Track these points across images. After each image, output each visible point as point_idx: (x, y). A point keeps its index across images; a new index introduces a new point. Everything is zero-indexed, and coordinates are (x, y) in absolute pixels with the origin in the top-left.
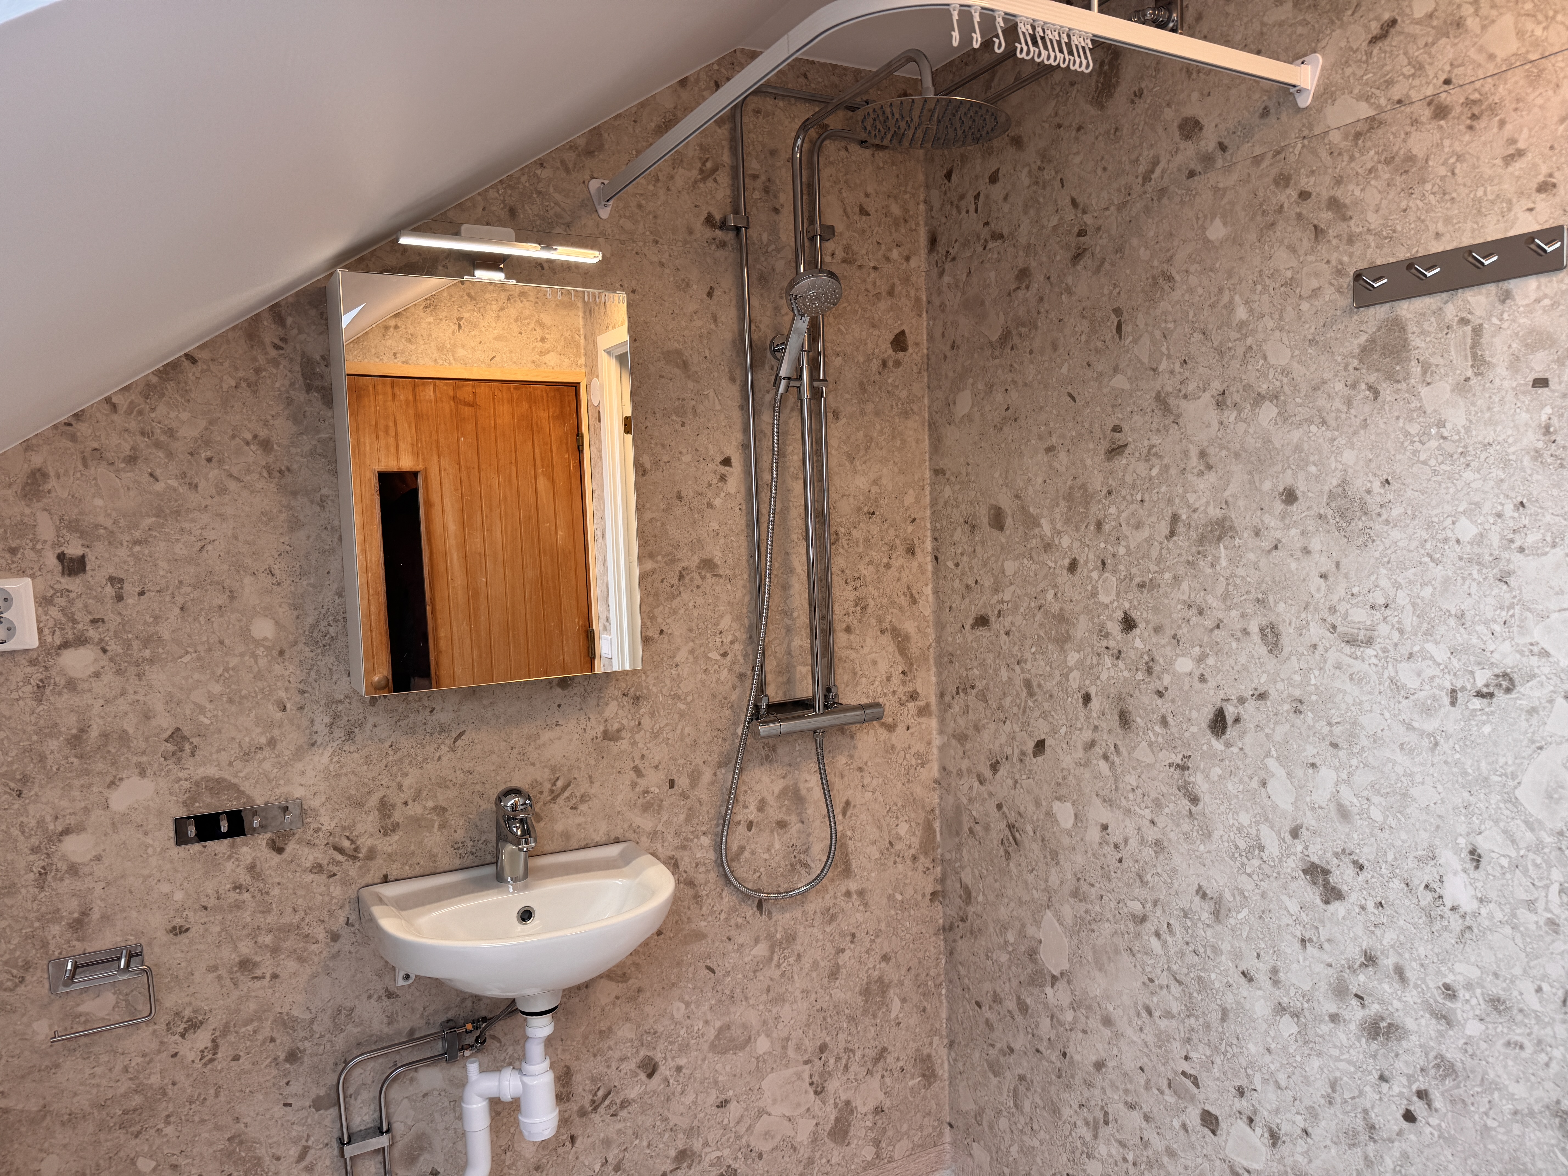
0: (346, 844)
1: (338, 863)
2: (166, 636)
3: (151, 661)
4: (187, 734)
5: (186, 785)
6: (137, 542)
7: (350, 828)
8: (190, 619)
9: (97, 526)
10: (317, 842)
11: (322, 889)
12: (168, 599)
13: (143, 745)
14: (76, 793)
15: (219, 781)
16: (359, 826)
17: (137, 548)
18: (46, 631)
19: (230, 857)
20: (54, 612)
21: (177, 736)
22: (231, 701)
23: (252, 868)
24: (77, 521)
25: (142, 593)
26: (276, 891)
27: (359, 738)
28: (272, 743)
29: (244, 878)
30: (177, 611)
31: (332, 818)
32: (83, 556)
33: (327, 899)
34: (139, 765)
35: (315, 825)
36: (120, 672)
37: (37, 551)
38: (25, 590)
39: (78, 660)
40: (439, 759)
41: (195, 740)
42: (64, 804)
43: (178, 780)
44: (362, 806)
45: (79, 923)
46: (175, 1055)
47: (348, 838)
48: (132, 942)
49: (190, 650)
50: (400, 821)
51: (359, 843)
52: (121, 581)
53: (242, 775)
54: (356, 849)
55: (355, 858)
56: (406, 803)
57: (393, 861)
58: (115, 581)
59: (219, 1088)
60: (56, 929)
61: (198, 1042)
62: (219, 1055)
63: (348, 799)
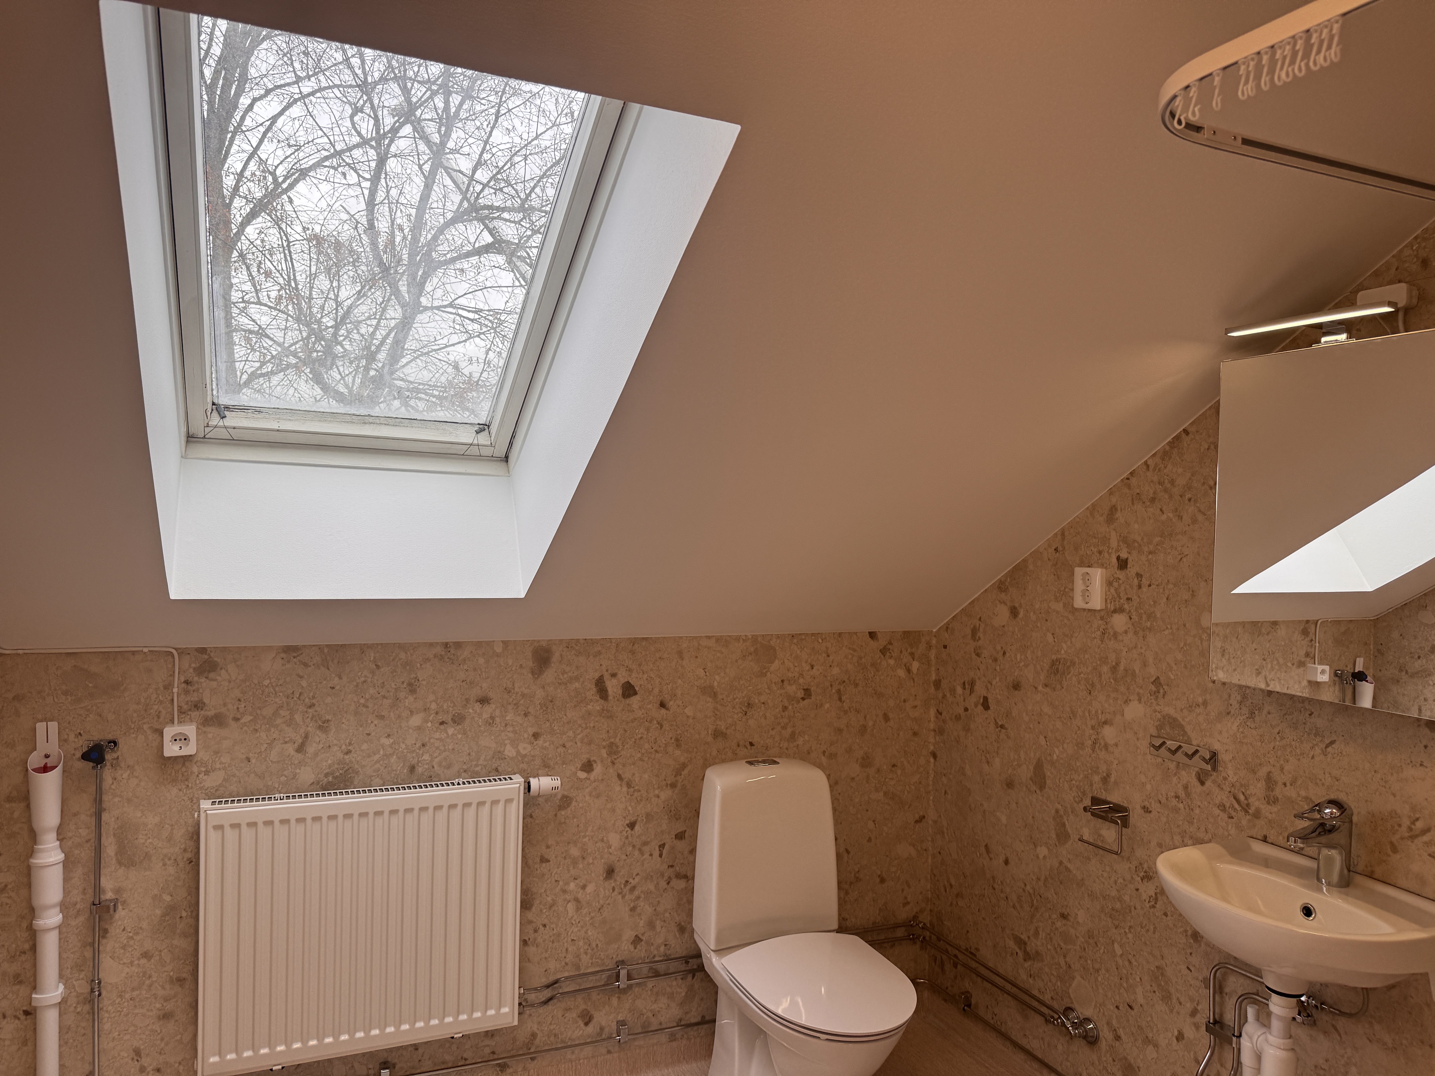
0: (1242, 798)
1: (1235, 810)
2: (1158, 615)
3: (1150, 630)
4: (1162, 682)
5: (1159, 716)
6: (1150, 553)
7: (1247, 786)
8: (1171, 606)
9: (1135, 540)
10: (1224, 787)
11: (1224, 824)
12: (1161, 590)
13: (1142, 683)
14: (1111, 701)
15: (1175, 720)
16: (1251, 787)
17: (1150, 556)
18: (1109, 601)
19: (1175, 774)
20: (1112, 590)
21: (1157, 682)
22: (1186, 667)
23: (1186, 787)
24: (1126, 537)
25: (1150, 585)
26: (1197, 811)
27: (1257, 719)
28: (1205, 703)
29: (1182, 793)
30: (1165, 600)
31: (1235, 774)
32: (1127, 559)
33: (1226, 833)
34: (1138, 694)
35: (1224, 774)
36: (1136, 633)
37: (1110, 554)
38: (1097, 575)
39: (1119, 621)
40: (1313, 757)
41: (1165, 687)
42: (1106, 705)
43: (1155, 711)
44: (1255, 773)
45: (1105, 780)
46: (1137, 890)
47: (1243, 794)
48: (1125, 805)
49: (1169, 627)
50: (1280, 797)
51: (1250, 801)
52: (1141, 576)
53: (1187, 720)
54: (1248, 805)
55: (1247, 812)
56: (1285, 784)
57: (1273, 828)
58: (1139, 575)
59: (1155, 928)
60: (1096, 778)
61: (1148, 890)
62: (1157, 906)
63: (1247, 764)
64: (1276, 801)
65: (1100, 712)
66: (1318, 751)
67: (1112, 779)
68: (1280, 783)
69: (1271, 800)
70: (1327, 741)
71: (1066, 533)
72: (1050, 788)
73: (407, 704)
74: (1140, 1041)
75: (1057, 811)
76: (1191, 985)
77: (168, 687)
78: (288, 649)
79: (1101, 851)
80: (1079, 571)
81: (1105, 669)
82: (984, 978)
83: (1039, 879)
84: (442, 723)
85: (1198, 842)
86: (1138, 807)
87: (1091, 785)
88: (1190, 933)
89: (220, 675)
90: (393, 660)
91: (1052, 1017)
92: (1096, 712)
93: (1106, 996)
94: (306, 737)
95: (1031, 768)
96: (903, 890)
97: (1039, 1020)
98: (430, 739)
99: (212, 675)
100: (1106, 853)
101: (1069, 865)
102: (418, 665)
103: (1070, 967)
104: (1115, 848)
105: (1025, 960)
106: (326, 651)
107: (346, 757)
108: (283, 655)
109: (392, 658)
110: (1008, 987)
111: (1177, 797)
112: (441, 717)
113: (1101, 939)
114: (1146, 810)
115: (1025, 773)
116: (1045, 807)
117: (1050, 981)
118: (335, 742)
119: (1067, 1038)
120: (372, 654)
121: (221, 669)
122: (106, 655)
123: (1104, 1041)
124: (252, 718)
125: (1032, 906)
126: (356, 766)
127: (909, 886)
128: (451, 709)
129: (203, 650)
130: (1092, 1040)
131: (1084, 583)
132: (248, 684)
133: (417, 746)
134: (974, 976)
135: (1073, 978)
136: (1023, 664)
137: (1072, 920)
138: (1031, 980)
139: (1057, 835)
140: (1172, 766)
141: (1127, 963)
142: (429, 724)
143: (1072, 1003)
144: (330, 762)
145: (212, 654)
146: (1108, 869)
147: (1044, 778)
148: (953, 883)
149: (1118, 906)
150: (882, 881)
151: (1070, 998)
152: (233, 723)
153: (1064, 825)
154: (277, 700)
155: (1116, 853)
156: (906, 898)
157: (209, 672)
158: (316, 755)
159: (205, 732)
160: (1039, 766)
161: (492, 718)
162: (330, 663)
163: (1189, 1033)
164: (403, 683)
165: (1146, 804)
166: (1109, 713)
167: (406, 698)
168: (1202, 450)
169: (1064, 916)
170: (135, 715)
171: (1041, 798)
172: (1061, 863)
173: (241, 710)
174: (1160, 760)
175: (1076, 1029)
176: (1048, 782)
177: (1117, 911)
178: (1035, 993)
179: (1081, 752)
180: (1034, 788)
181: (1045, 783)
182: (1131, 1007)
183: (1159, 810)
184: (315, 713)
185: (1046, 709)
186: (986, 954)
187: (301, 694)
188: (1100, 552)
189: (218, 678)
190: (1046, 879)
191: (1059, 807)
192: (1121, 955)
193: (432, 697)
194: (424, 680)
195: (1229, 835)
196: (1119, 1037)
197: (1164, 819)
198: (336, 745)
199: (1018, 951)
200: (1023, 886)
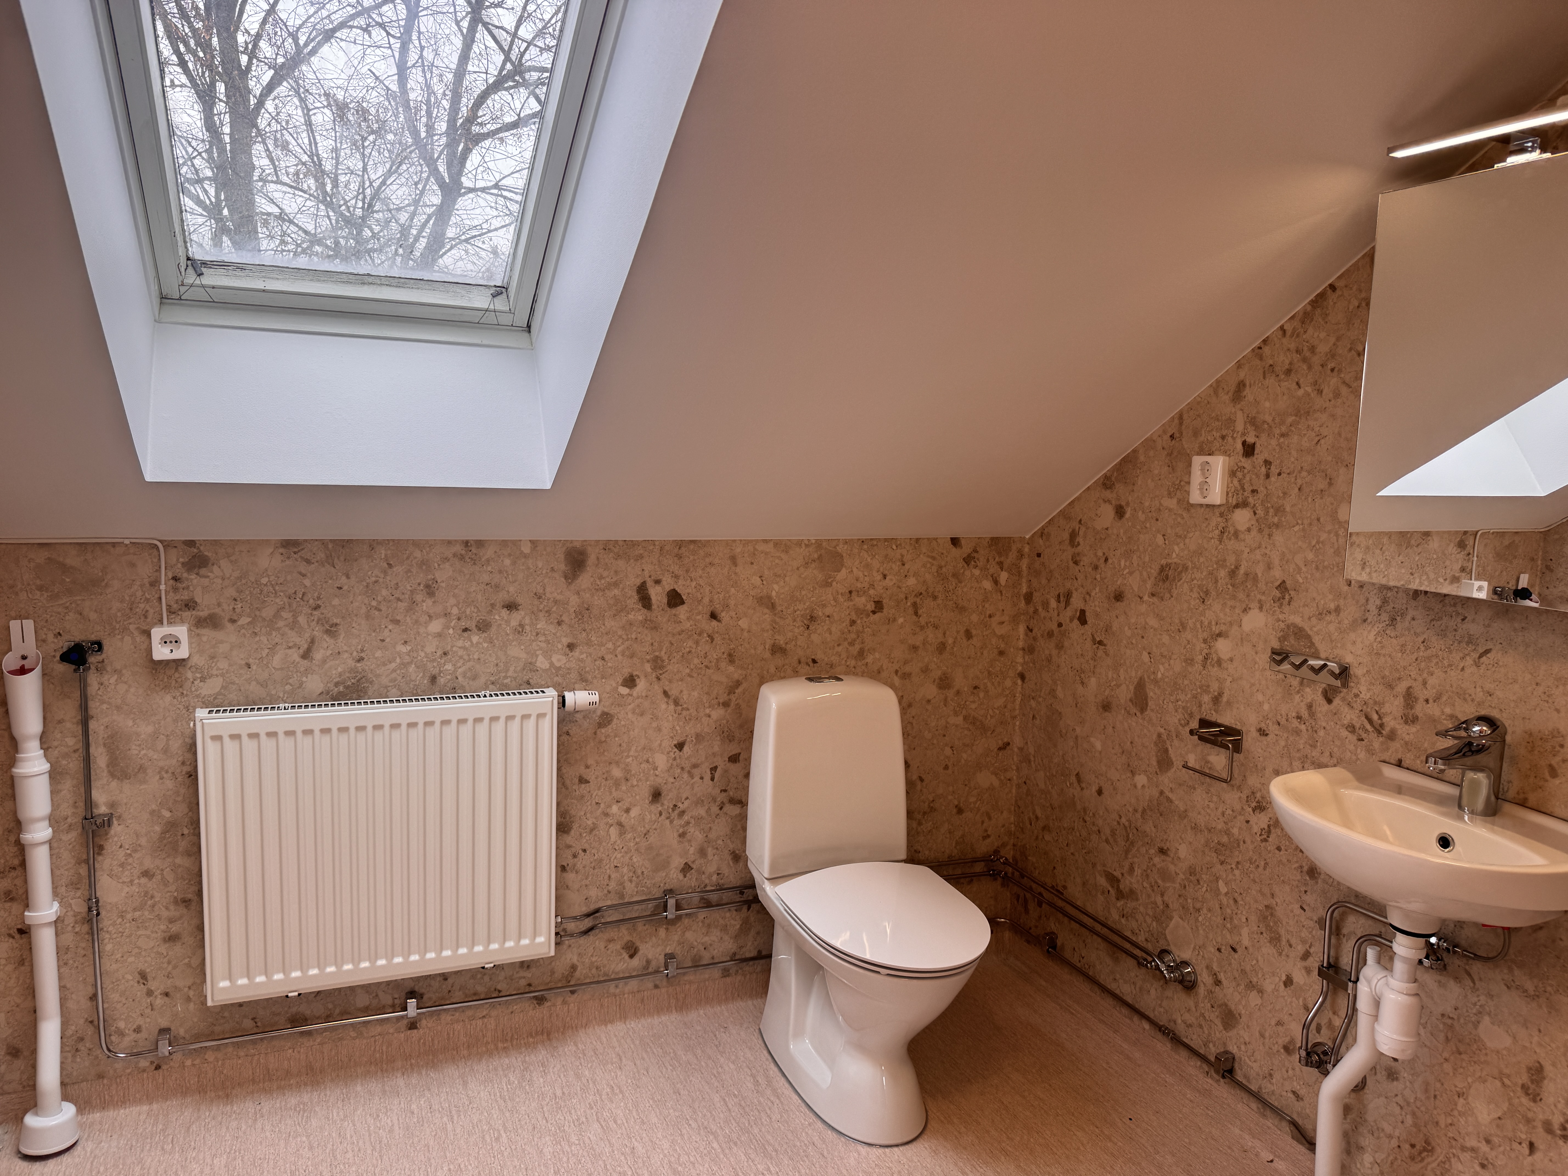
0: (1375, 717)
1: (1366, 731)
2: (1288, 509)
3: (1277, 526)
4: (1288, 586)
5: (1282, 625)
6: (1283, 435)
7: (1381, 704)
8: (1303, 498)
9: (1264, 422)
10: (1354, 705)
11: (1352, 747)
12: (1293, 480)
13: (1264, 588)
14: (1228, 610)
15: (1301, 630)
16: (1387, 705)
17: (1282, 440)
18: (1230, 495)
19: (1298, 692)
20: (1236, 482)
21: (1282, 587)
22: (1317, 568)
23: (1310, 706)
24: (1255, 418)
25: (1279, 474)
26: (1322, 733)
27: (1399, 626)
28: (1338, 610)
29: (1305, 713)
30: (1296, 490)
31: (1368, 690)
32: (1254, 444)
33: (1354, 758)
34: (1260, 601)
35: (1355, 691)
36: (1260, 531)
37: (1234, 438)
38: (1219, 464)
39: (1242, 518)
40: (1463, 669)
41: (1292, 593)
42: (1222, 615)
43: (1278, 620)
44: (1393, 689)
45: (1216, 700)
46: (1248, 822)
47: (1377, 713)
48: (1238, 727)
49: (1300, 522)
50: (1420, 715)
51: (1384, 720)
52: (1270, 463)
53: (1315, 629)
54: (1382, 725)
55: (1379, 733)
56: (1427, 701)
57: (1409, 751)
58: (1267, 463)
59: (1266, 864)
60: (1206, 698)
61: (1260, 821)
62: (1270, 839)
63: (1383, 678)
64: (1415, 720)
65: (1213, 623)
66: (1469, 661)
67: (1225, 699)
68: (1421, 700)
69: (1410, 719)
70: (1481, 650)
71: (1185, 416)
72: (1152, 710)
73: (424, 608)
74: (1242, 987)
75: (1159, 736)
76: (1303, 926)
77: (155, 583)
78: (290, 545)
79: (1208, 780)
80: (1197, 461)
81: (1222, 573)
82: (1071, 918)
83: (1136, 811)
84: (466, 630)
85: (1318, 765)
86: (1253, 729)
87: (1200, 706)
88: (1305, 868)
89: (212, 572)
90: (408, 558)
91: (1145, 960)
92: (1210, 623)
93: (1207, 937)
94: (313, 641)
95: (1132, 688)
96: (983, 822)
97: (1131, 963)
98: (452, 647)
99: (203, 571)
100: (1214, 781)
101: (1170, 795)
102: (436, 565)
103: (1167, 906)
104: (1224, 775)
105: (1118, 899)
106: (330, 546)
107: (359, 665)
108: (281, 550)
109: (405, 556)
110: (1098, 927)
111: (1299, 717)
112: (463, 624)
113: (1203, 876)
114: (1263, 733)
115: (1124, 694)
116: (1145, 731)
117: (1145, 921)
118: (345, 648)
119: (1162, 982)
120: (383, 552)
121: (213, 565)
122: (82, 547)
123: (1202, 985)
124: (250, 619)
125: (1128, 840)
126: (370, 675)
127: (990, 818)
128: (475, 615)
129: (191, 543)
130: (1188, 985)
131: (1203, 474)
132: (244, 581)
133: (438, 654)
134: (1060, 916)
135: (1171, 918)
136: (1127, 570)
137: (1172, 855)
138: (1123, 921)
139: (1159, 762)
140: (1295, 682)
141: (1231, 902)
142: (451, 631)
143: (1169, 945)
144: (340, 670)
145: (202, 548)
146: (1215, 799)
147: (1146, 699)
148: (1039, 815)
149: (1225, 839)
150: (960, 811)
151: (1167, 940)
152: (229, 625)
153: (1166, 751)
154: (278, 600)
155: (1225, 781)
156: (986, 831)
157: (200, 567)
158: (324, 661)
159: (198, 635)
160: (1140, 687)
161: (521, 625)
162: (336, 561)
163: (1299, 977)
164: (419, 584)
165: (1263, 725)
166: (1224, 624)
167: (423, 601)
168: (1351, 307)
169: (1162, 851)
170: (119, 614)
171: (1141, 721)
172: (1162, 793)
173: (238, 610)
174: (1281, 676)
175: (1172, 972)
176: (1151, 704)
177: (1223, 845)
178: (1128, 934)
179: (1190, 669)
180: (1134, 710)
181: (1147, 704)
182: (1234, 950)
183: (1277, 732)
184: (322, 616)
185: (1153, 622)
186: (1075, 891)
187: (304, 594)
188: (1223, 437)
189: (209, 574)
190: (1144, 811)
191: (1162, 730)
192: (1226, 894)
193: (452, 601)
194: (443, 582)
195: (1358, 759)
196: (1220, 982)
197: (1283, 743)
198: (346, 651)
199: (1110, 889)
200: (1118, 818)
